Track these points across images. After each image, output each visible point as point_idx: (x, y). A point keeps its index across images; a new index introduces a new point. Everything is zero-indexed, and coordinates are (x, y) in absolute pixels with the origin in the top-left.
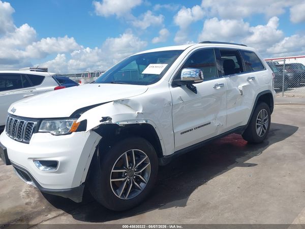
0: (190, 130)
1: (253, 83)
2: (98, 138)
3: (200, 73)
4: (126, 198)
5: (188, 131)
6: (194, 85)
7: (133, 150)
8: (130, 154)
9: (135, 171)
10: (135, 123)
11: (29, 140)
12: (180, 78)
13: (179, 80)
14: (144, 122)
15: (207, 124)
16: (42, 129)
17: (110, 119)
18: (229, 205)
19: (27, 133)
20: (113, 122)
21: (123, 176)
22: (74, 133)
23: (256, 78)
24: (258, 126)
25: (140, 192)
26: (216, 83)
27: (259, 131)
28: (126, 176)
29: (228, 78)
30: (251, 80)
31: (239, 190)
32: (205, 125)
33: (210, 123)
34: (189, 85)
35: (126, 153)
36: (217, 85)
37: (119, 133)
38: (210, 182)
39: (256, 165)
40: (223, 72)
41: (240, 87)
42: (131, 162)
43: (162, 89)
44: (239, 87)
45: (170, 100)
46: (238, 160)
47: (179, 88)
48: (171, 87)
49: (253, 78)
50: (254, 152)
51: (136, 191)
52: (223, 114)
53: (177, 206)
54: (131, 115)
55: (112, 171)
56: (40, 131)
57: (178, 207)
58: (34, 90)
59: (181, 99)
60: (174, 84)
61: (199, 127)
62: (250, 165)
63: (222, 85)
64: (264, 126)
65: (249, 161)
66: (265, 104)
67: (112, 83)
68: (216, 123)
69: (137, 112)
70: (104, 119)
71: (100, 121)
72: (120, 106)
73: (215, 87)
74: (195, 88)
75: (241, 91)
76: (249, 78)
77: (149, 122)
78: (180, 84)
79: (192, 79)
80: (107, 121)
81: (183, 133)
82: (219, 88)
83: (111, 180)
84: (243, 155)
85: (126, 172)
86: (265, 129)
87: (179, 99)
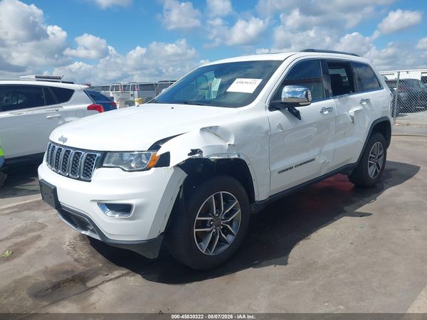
0: (290, 168)
1: (367, 106)
2: (183, 175)
3: (307, 92)
4: (211, 254)
5: (287, 170)
6: (297, 108)
7: (221, 192)
8: (217, 198)
9: (223, 220)
10: (226, 157)
11: (90, 177)
12: (281, 98)
13: (278, 101)
14: (236, 156)
15: (311, 161)
16: (107, 163)
17: (201, 152)
18: (343, 264)
19: (86, 168)
20: (204, 155)
21: (208, 225)
22: (153, 169)
23: (371, 101)
24: (370, 165)
25: (228, 246)
26: (323, 106)
27: (371, 171)
28: (212, 226)
29: (337, 100)
30: (365, 103)
31: (352, 245)
32: (308, 162)
33: (314, 160)
34: (291, 108)
35: (213, 196)
36: (324, 109)
37: (200, 170)
38: (314, 236)
39: (371, 214)
40: (331, 91)
41: (352, 112)
42: (218, 207)
43: (257, 113)
44: (350, 112)
45: (266, 127)
46: (346, 208)
47: (278, 112)
48: (268, 110)
49: (367, 101)
50: (366, 199)
51: (224, 245)
52: (329, 147)
53: (276, 264)
54: (222, 147)
55: (197, 218)
56: (104, 165)
57: (278, 266)
58: (60, 109)
59: (280, 126)
60: (272, 107)
61: (301, 165)
62: (362, 215)
63: (330, 109)
64: (378, 165)
65: (361, 210)
66: (380, 135)
67: (186, 103)
68: (321, 160)
69: (228, 143)
70: (194, 152)
71: (189, 155)
72: (209, 136)
73: (322, 112)
74: (298, 112)
75: (352, 118)
76: (363, 100)
77: (241, 157)
78: (278, 107)
79: (295, 101)
80: (197, 155)
81: (282, 171)
82: (327, 112)
83: (195, 230)
84: (353, 202)
85: (212, 220)
86: (379, 169)
87: (278, 127)
